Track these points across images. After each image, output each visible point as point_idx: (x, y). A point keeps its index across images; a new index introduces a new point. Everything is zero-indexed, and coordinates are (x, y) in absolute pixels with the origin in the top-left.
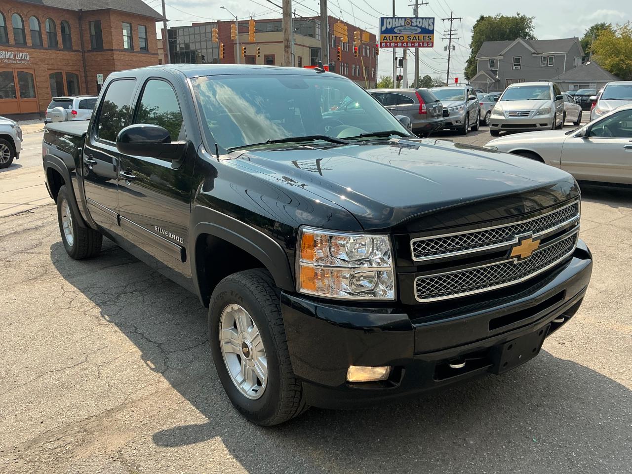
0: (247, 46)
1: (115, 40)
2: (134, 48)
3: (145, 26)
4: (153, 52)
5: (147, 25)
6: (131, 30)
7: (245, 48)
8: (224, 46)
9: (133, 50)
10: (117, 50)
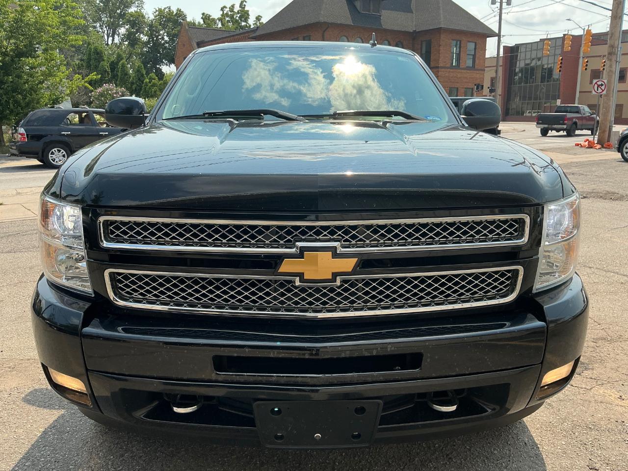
0: (589, 59)
1: (442, 57)
2: (460, 64)
3: (476, 43)
4: (480, 68)
5: (477, 42)
6: (460, 47)
7: (587, 62)
8: (562, 59)
9: (459, 66)
10: (442, 67)
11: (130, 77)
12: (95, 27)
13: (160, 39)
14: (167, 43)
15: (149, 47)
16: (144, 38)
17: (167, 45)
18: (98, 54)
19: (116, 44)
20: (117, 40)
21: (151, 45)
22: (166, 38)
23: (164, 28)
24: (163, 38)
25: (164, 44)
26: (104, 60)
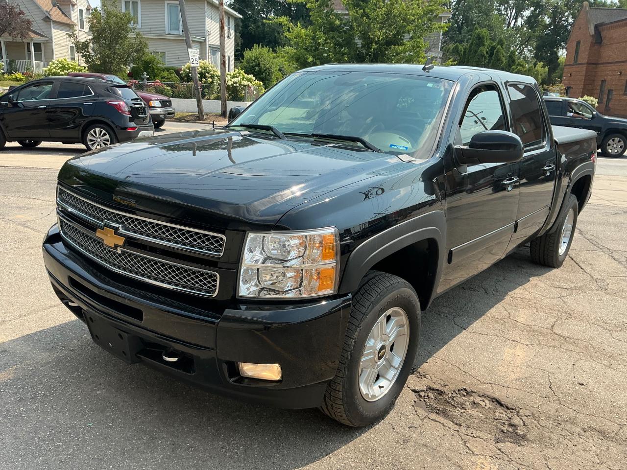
11: (502, 63)
12: (499, 10)
13: (564, 21)
14: (570, 25)
15: (550, 30)
16: (547, 20)
17: (569, 27)
18: (480, 38)
19: (519, 26)
20: (520, 22)
21: (552, 27)
22: (571, 20)
23: (569, 9)
24: (567, 20)
25: (566, 26)
26: (484, 45)
